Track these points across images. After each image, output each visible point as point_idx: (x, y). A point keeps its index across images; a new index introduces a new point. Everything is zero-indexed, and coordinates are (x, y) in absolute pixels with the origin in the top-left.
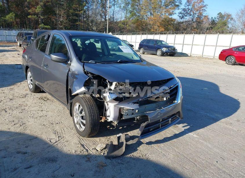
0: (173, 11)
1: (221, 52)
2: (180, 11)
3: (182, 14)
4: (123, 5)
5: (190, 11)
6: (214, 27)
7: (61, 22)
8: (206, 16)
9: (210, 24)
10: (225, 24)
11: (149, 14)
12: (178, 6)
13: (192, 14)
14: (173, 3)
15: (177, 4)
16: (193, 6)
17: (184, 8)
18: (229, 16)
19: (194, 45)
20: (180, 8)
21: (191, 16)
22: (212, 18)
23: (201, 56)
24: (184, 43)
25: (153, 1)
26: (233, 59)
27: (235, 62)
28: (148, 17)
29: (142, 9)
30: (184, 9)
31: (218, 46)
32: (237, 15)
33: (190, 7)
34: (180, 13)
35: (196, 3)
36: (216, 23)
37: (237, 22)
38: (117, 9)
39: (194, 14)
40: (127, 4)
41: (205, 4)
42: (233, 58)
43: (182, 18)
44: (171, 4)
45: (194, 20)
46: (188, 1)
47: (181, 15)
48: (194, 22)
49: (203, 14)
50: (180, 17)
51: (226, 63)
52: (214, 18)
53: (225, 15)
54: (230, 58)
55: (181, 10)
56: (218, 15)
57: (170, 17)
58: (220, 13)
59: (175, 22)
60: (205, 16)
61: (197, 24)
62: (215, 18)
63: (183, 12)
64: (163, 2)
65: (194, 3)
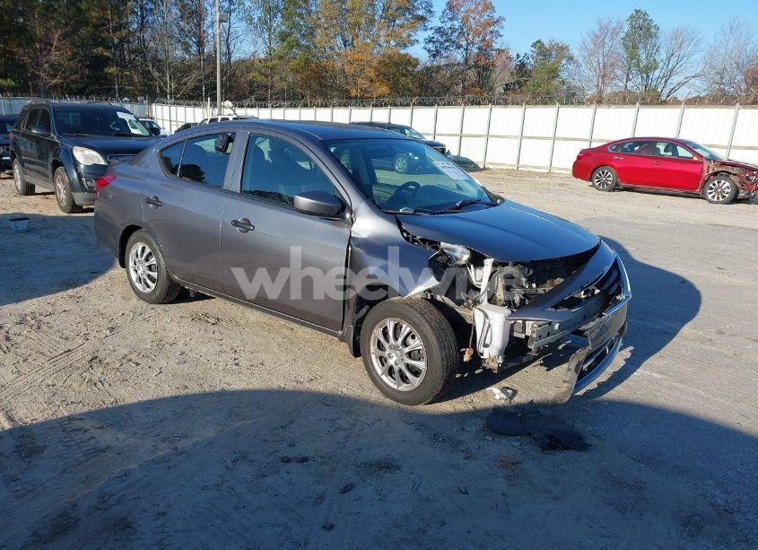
0: (410, 35)
1: (579, 158)
2: (430, 33)
3: (434, 42)
4: (257, 15)
5: (457, 34)
6: (526, 81)
7: (52, 66)
8: (503, 51)
9: (515, 72)
10: (553, 73)
11: (339, 41)
12: (423, 19)
13: (464, 43)
14: (407, 10)
15: (420, 13)
16: (465, 20)
17: (441, 25)
18: (562, 50)
19: (492, 136)
20: (429, 25)
21: (462, 49)
22: (518, 56)
23: (515, 168)
24: (463, 133)
25: (349, 5)
26: (610, 176)
27: (617, 185)
28: (335, 50)
29: (319, 26)
30: (440, 28)
31: (558, 139)
32: (584, 47)
33: (457, 24)
34: (430, 41)
35: (473, 11)
36: (531, 71)
37: (584, 67)
38: (238, 26)
39: (468, 44)
40: (270, 11)
41: (496, 16)
42: (609, 173)
43: (434, 56)
44: (404, 15)
45: (471, 62)
46: (451, 7)
47: (430, 46)
48: (470, 68)
49: (493, 44)
50: (429, 51)
51: (593, 186)
52: (522, 55)
53: (552, 47)
54: (603, 173)
55: (432, 31)
56: (533, 49)
57: (402, 52)
58: (538, 42)
59: (419, 68)
60: (500, 51)
61: (479, 73)
62: (526, 54)
63: (437, 36)
64: (379, 6)
65: (467, 11)
